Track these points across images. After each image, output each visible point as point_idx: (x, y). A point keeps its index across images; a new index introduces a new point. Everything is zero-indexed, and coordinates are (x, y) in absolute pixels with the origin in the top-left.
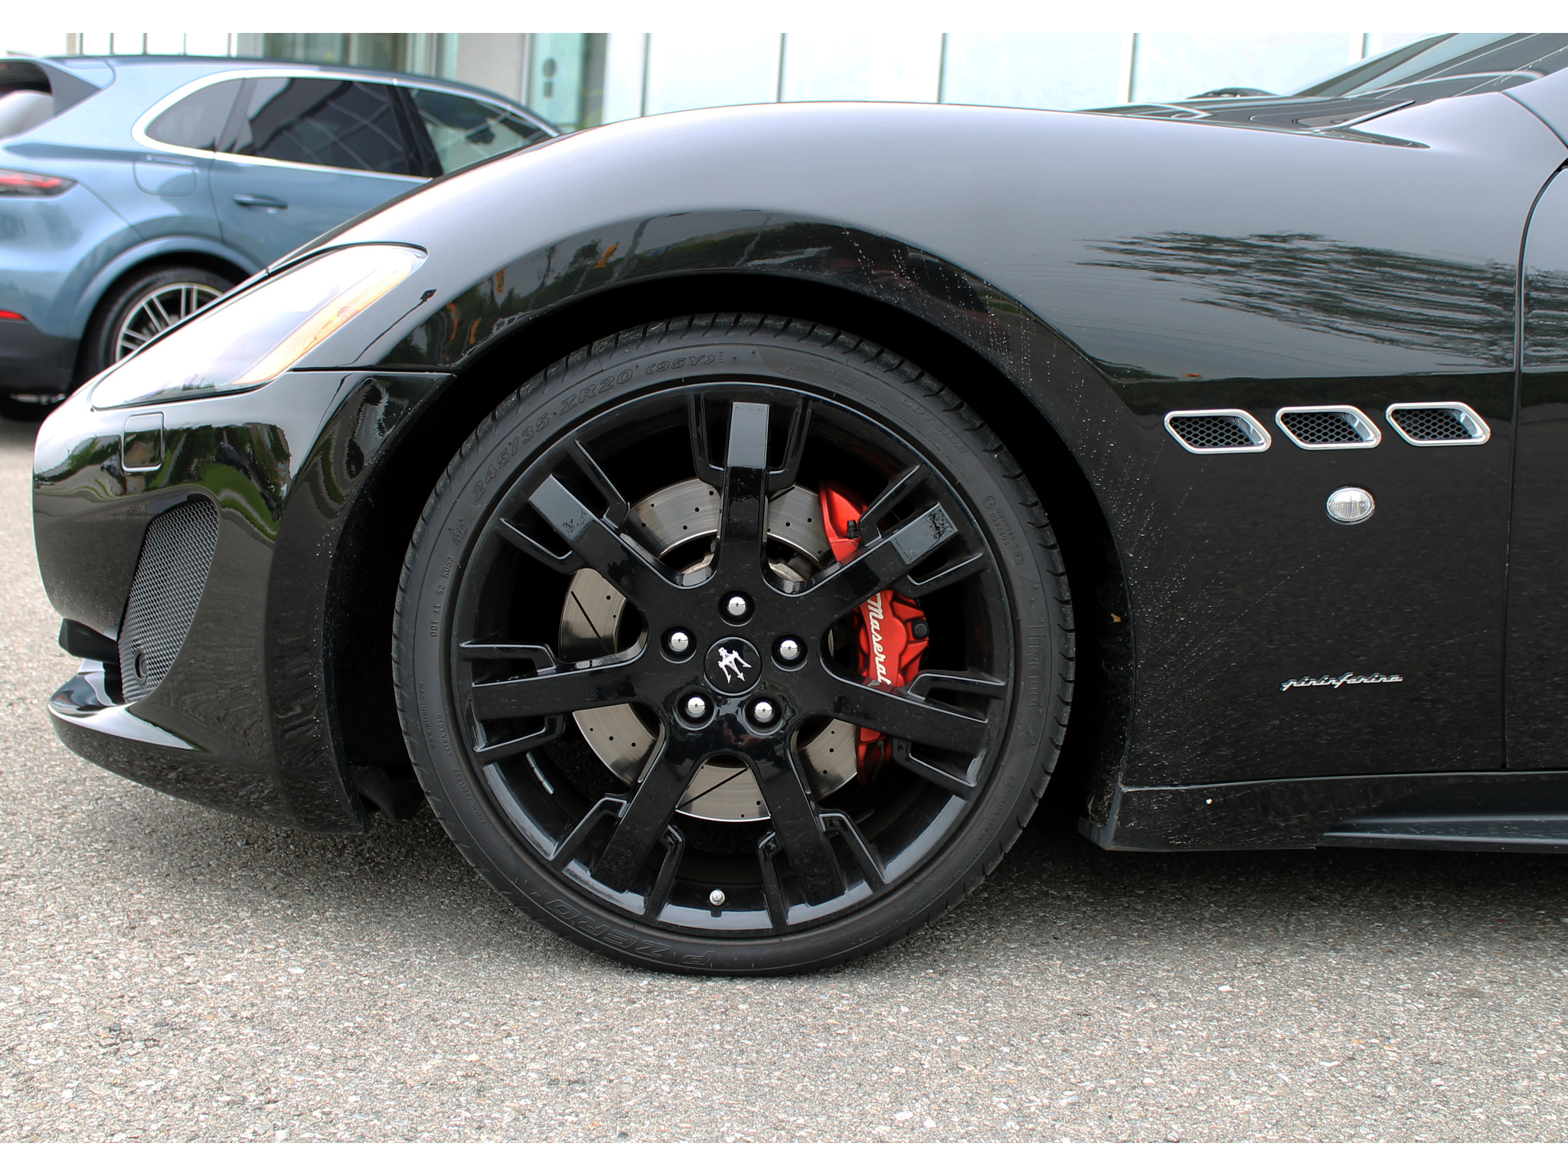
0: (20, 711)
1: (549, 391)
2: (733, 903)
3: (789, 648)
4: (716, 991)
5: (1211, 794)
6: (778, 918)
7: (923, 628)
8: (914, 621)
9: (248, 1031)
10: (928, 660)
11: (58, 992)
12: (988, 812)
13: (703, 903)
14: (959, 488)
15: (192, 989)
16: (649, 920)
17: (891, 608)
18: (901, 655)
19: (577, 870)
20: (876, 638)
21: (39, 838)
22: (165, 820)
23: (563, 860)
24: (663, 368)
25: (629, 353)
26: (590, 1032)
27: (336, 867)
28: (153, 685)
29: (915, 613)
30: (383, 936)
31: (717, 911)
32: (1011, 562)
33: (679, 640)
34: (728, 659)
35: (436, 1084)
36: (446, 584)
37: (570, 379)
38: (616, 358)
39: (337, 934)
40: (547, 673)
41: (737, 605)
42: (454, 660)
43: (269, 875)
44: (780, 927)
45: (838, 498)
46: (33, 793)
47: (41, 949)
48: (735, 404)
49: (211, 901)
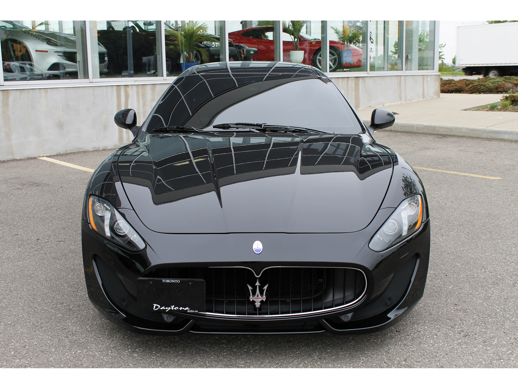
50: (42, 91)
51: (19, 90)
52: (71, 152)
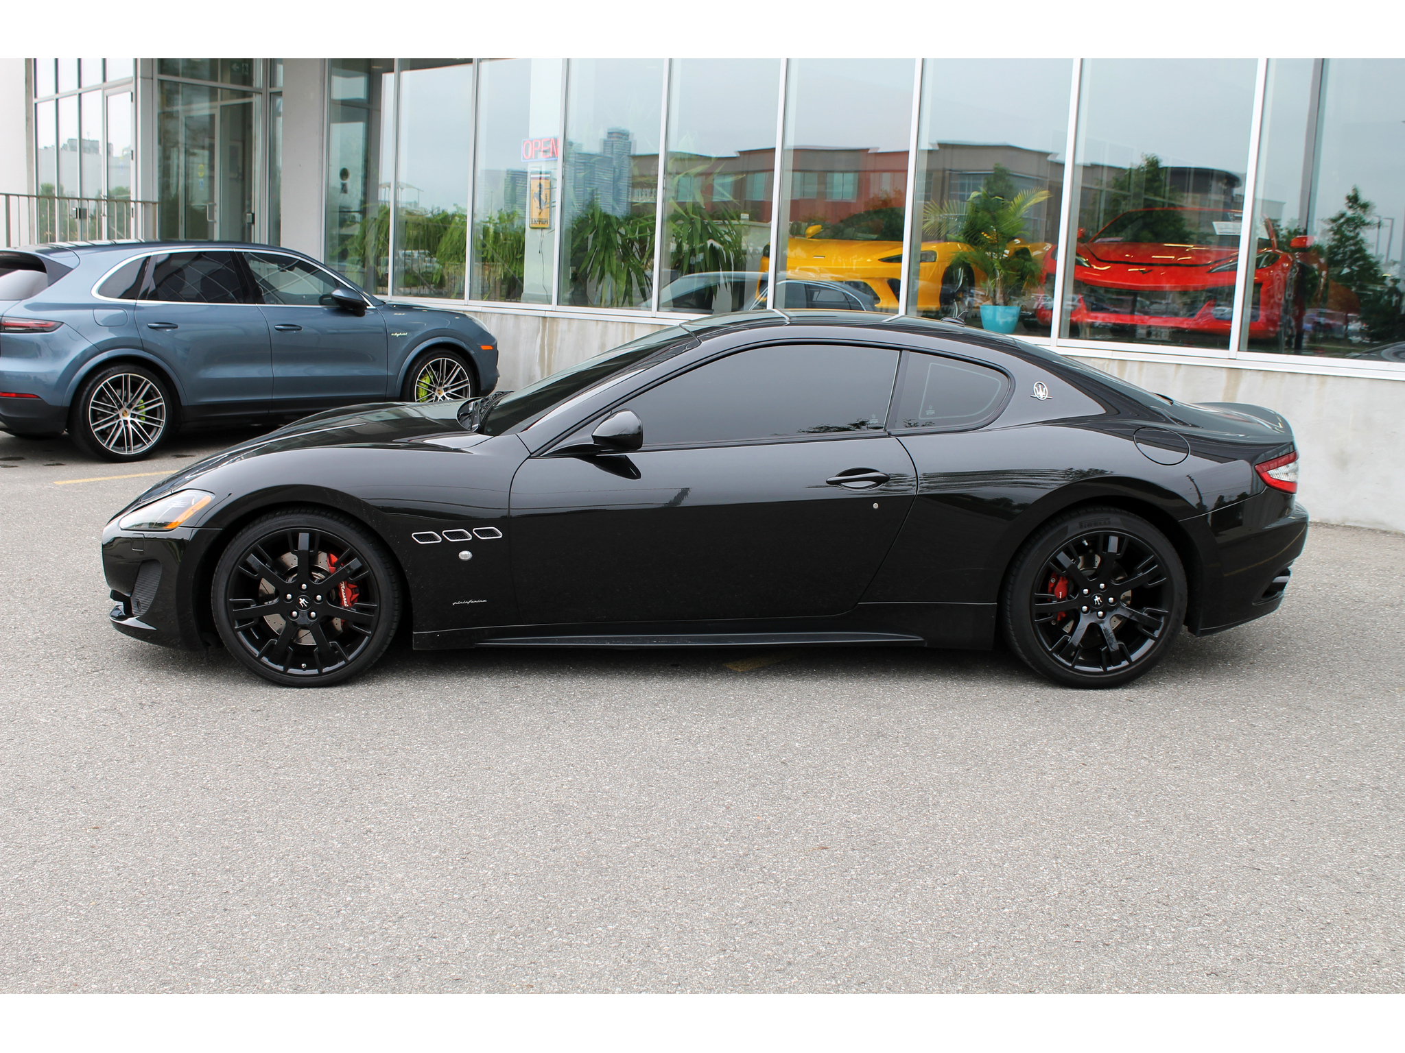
0: (87, 616)
1: (250, 532)
2: (308, 668)
3: (319, 597)
4: (303, 691)
5: (438, 633)
6: (320, 671)
7: (357, 590)
8: (355, 588)
9: (176, 703)
10: (360, 599)
11: (124, 697)
12: (375, 640)
13: (300, 668)
14: (361, 554)
15: (160, 695)
16: (285, 672)
17: (347, 586)
18: (351, 598)
19: (265, 659)
20: (343, 594)
21: (107, 658)
22: (146, 652)
23: (261, 656)
24: (280, 525)
25: (270, 521)
26: (265, 701)
27: (201, 663)
28: (144, 611)
29: (355, 586)
30: (213, 681)
31: (304, 669)
32: (376, 573)
33: (289, 596)
34: (302, 601)
35: (223, 712)
36: (225, 584)
37: (255, 528)
38: (267, 522)
39: (200, 681)
40: (253, 606)
41: (304, 586)
42: (228, 604)
43: (180, 666)
44: (321, 673)
45: (332, 555)
46: (101, 644)
47: (116, 687)
48: (300, 534)
49: (163, 674)
50: (1314, 379)
51: (1262, 372)
52: (1357, 525)
